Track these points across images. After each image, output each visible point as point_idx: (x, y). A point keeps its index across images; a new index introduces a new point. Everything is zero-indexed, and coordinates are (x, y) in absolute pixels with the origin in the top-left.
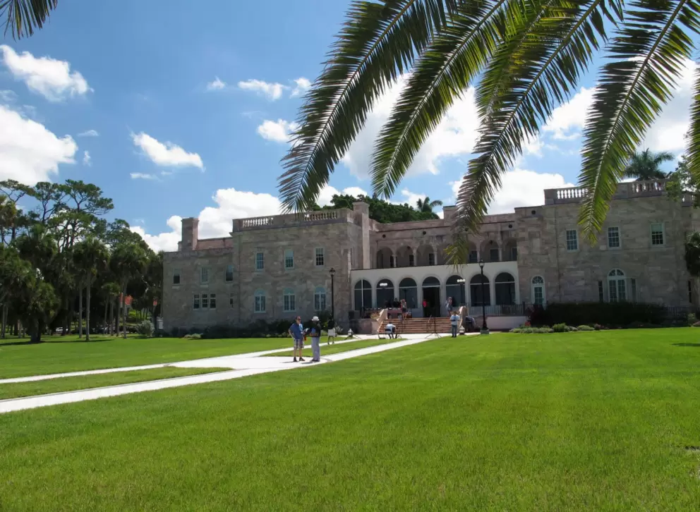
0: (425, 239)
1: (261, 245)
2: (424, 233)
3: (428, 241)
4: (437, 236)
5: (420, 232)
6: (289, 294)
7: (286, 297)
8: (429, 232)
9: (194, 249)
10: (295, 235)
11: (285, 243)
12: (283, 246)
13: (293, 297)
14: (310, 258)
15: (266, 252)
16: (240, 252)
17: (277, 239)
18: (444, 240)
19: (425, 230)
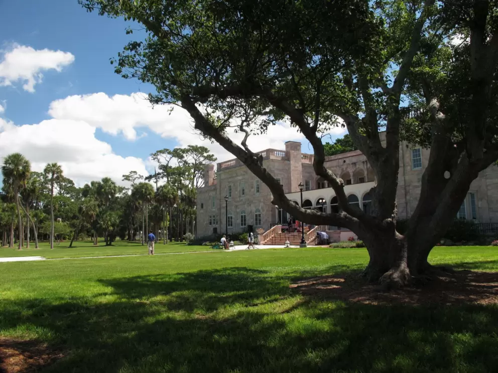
0: (344, 167)
1: (230, 180)
2: (345, 162)
3: (346, 168)
4: (352, 164)
5: (341, 161)
6: (243, 214)
7: (242, 217)
8: (347, 161)
9: (210, 185)
10: (244, 171)
11: (240, 178)
12: (240, 180)
13: (245, 216)
14: (252, 188)
15: (232, 185)
16: (220, 186)
17: (237, 176)
18: (357, 166)
19: (345, 159)
